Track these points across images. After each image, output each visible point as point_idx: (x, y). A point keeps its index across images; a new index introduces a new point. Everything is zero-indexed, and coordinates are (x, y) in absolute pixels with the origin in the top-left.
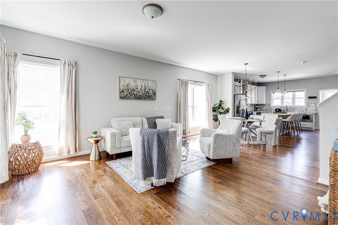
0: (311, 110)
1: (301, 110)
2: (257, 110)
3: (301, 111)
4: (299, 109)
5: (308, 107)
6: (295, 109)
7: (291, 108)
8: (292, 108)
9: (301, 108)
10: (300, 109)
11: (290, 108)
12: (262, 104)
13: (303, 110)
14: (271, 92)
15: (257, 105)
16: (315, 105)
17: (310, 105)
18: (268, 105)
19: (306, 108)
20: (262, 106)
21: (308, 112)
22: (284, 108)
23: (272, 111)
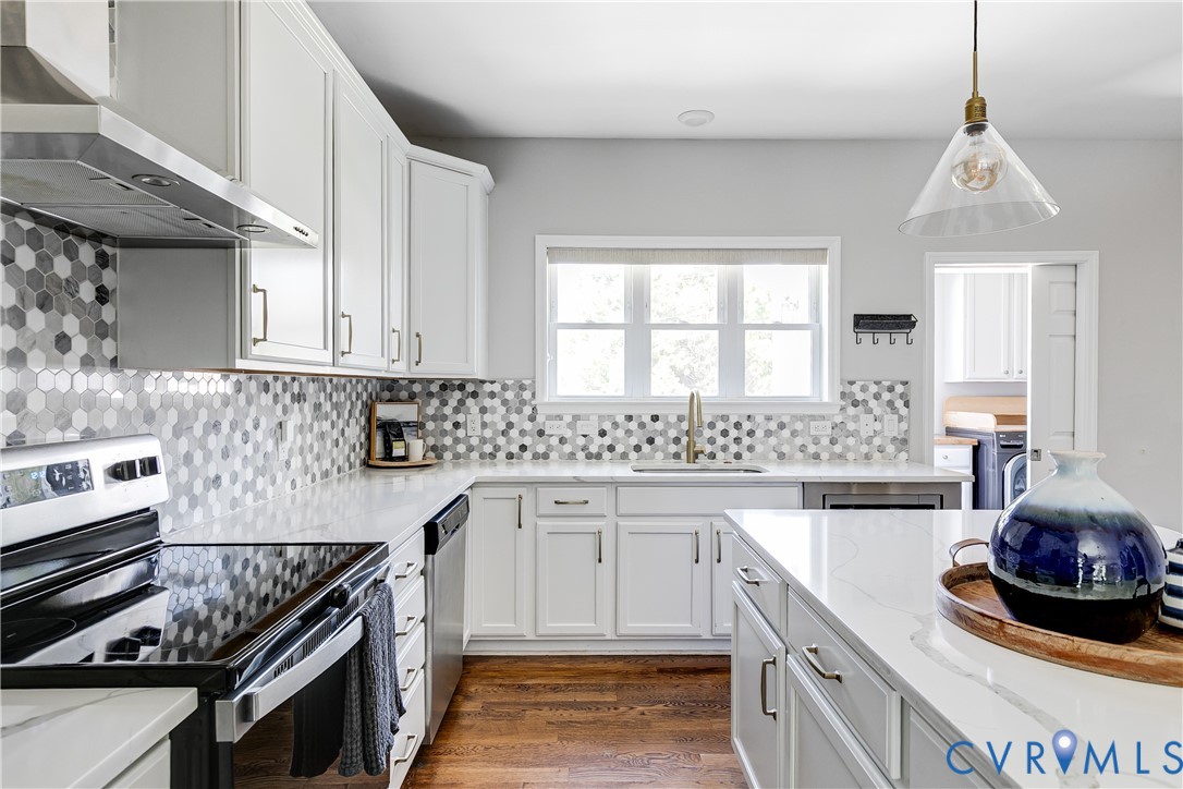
0: (869, 441)
1: (799, 441)
2: (398, 450)
3: (803, 448)
4: (786, 433)
5: (851, 410)
6: (751, 433)
7: (720, 426)
8: (725, 418)
9: (799, 426)
10: (794, 433)
11: (712, 426)
12: (445, 386)
13: (816, 441)
14: (543, 242)
15: (390, 389)
16: (902, 396)
17: (864, 389)
18: (505, 388)
19: (838, 419)
20: (444, 403)
21: (850, 456)
22: (659, 425)
23: (554, 455)
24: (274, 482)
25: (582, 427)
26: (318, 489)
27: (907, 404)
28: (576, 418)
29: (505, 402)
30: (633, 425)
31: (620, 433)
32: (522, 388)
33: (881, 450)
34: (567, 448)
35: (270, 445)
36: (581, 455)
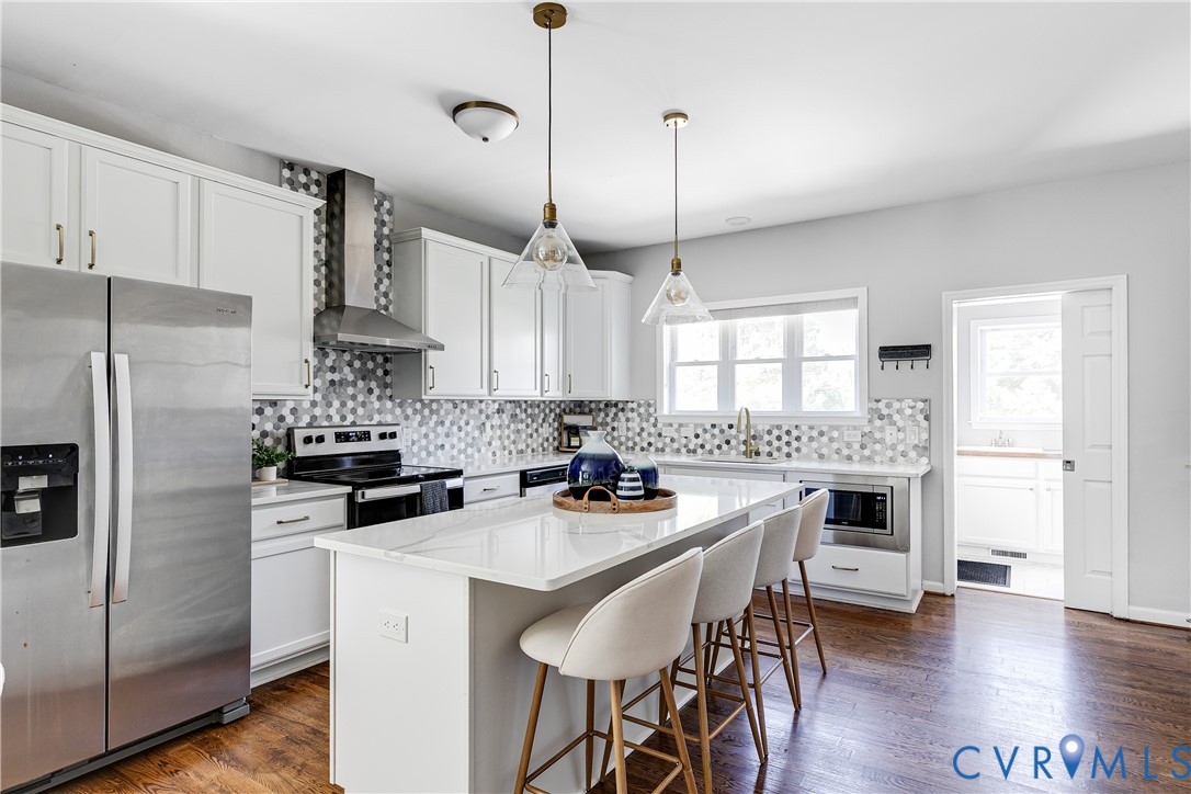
0: (893, 447)
1: (835, 446)
3: (838, 452)
4: (825, 439)
5: (878, 423)
6: (798, 439)
7: (776, 433)
8: (779, 427)
9: (834, 434)
10: (831, 440)
11: (770, 432)
12: (607, 405)
13: (849, 445)
16: (921, 411)
17: (888, 406)
18: (639, 405)
19: (867, 430)
20: (607, 415)
21: (877, 458)
22: (733, 431)
23: (668, 450)
24: (479, 451)
25: (684, 432)
26: (514, 459)
27: (927, 418)
28: (681, 425)
29: (639, 415)
30: (716, 431)
31: (708, 436)
32: (649, 405)
33: (904, 454)
34: (676, 445)
35: (477, 433)
36: (684, 450)
